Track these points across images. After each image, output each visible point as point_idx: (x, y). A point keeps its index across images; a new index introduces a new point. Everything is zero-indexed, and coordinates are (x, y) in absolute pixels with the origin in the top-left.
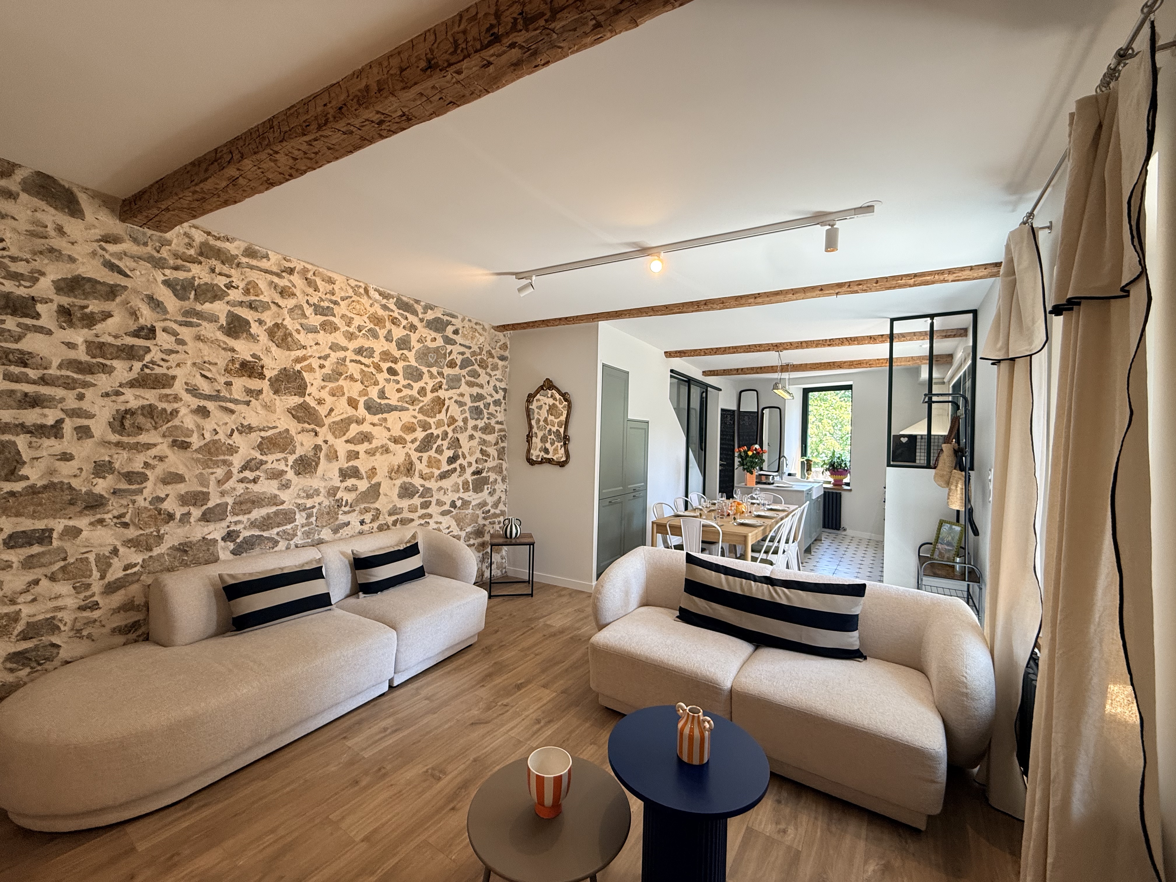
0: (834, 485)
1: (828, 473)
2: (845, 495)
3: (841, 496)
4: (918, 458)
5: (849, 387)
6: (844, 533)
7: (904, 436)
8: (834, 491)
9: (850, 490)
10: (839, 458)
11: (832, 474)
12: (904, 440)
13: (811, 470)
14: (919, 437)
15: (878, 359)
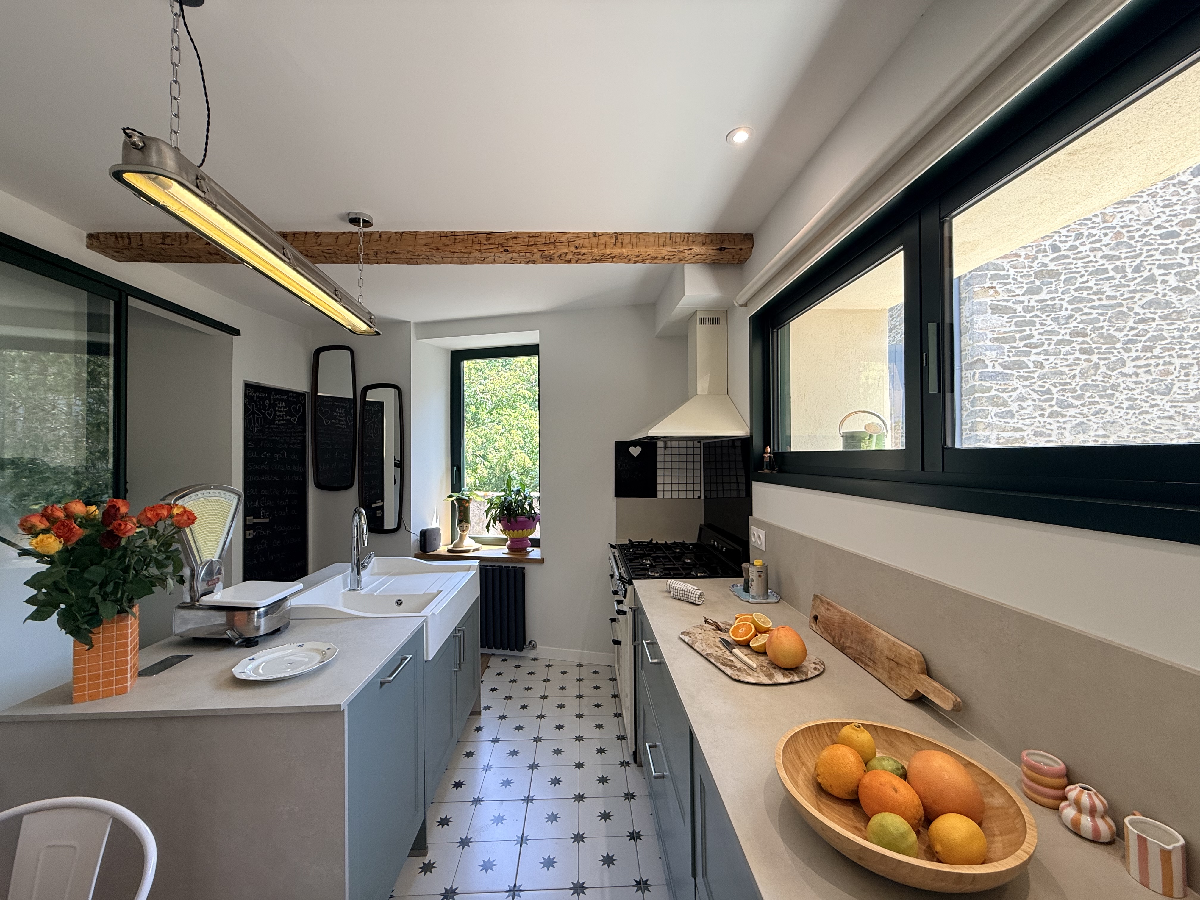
0: (512, 549)
1: (499, 526)
2: (532, 572)
3: (523, 575)
4: (660, 487)
5: (531, 350)
6: (532, 654)
7: (635, 443)
8: (511, 565)
9: (541, 561)
10: (518, 492)
11: (507, 528)
12: (635, 451)
13: (467, 521)
14: (660, 444)
15: (595, 234)
